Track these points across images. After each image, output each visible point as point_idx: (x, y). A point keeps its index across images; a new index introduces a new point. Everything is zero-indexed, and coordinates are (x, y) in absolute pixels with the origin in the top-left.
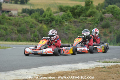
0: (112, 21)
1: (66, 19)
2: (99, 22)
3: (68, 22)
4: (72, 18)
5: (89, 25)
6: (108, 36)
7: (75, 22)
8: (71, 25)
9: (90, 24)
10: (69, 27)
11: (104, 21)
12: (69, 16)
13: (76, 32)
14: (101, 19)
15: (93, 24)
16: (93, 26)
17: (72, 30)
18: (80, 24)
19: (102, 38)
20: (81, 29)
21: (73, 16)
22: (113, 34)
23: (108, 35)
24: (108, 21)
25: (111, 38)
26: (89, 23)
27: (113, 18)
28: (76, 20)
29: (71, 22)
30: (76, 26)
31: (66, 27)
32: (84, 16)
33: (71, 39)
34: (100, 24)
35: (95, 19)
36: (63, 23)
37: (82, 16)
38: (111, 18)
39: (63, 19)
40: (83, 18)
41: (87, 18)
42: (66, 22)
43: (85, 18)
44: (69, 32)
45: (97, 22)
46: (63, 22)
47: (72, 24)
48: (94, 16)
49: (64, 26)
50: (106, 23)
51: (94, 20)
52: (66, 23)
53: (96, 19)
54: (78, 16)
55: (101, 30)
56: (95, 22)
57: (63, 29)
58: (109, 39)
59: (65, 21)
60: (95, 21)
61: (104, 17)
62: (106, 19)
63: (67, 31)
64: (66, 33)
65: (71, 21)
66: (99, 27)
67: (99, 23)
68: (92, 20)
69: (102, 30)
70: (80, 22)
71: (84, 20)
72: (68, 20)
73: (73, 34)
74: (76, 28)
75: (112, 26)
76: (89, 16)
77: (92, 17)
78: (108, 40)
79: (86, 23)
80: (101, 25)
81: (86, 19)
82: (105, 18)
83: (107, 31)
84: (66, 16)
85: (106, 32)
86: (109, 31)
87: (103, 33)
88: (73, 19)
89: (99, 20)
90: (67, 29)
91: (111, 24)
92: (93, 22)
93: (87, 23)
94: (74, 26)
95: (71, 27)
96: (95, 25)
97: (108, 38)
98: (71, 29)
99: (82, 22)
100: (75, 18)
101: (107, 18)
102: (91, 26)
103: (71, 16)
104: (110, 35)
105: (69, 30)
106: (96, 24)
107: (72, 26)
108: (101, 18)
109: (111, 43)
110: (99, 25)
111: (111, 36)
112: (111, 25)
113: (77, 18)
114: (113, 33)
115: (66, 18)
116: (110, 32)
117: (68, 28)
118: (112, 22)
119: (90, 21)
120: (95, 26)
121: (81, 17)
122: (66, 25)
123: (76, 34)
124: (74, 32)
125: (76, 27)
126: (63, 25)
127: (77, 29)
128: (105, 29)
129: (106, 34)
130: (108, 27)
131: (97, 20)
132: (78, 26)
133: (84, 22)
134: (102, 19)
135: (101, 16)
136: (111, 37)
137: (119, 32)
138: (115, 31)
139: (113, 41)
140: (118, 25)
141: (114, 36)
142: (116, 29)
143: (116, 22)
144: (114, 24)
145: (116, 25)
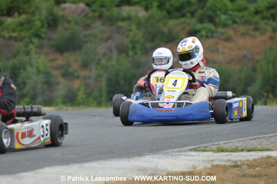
0: (87, 26)
2: (46, 33)
5: (12, 42)
6: (78, 77)
9: (16, 39)
11: (60, 28)
14: (51, 23)
16: (27, 45)
19: (58, 83)
22: (94, 72)
23: (76, 74)
24: (76, 27)
25: (87, 86)
26: (10, 38)
27: (91, 18)
34: (50, 39)
35: (29, 22)
38: (85, 16)
41: (2, 18)
45: (37, 30)
50: (67, 34)
51: (26, 25)
53: (33, 21)
55: (52, 57)
56: (32, 31)
58: (82, 88)
60: (31, 29)
61: (61, 13)
62: (69, 22)
66: (45, 50)
67: (43, 35)
68: (21, 24)
69: (55, 60)
75: (89, 45)
76: (9, 12)
77: (20, 14)
78: (78, 90)
80: (51, 43)
82: (63, 16)
83: (72, 60)
85: (69, 65)
86: (80, 62)
87: (61, 67)
89: (42, 26)
91: (85, 36)
92: (23, 34)
93: (3, 37)
96: (32, 42)
97: (77, 84)
101: (70, 18)
104: (83, 73)
106: (36, 40)
108: (50, 18)
109: (91, 99)
110: (45, 42)
111: (90, 78)
112: (86, 42)
116: (85, 66)
118: (87, 32)
119: (14, 31)
128: (66, 55)
129: (71, 70)
130: (75, 49)
131: (38, 24)
134: (53, 23)
136: (88, 81)
137: (114, 62)
138: (99, 60)
139: (96, 93)
140: (110, 42)
141: (99, 76)
142: (104, 55)
143: (102, 32)
144: (95, 36)
145: (101, 40)
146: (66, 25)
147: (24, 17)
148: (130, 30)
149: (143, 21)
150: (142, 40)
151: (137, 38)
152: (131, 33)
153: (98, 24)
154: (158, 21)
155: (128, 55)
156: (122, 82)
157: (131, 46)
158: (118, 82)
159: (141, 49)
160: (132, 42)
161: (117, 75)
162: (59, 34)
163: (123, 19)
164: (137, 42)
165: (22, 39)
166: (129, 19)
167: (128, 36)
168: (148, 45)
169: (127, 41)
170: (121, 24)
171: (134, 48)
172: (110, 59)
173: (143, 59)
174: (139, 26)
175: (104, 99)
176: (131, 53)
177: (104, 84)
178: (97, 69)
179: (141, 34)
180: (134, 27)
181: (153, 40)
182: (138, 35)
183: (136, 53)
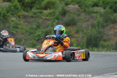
0: (79, 15)
1: (12, 13)
2: (61, 18)
3: (16, 17)
4: (20, 11)
5: (46, 21)
6: (74, 37)
7: (25, 17)
8: (20, 21)
9: (48, 20)
10: (17, 24)
11: (67, 16)
12: (17, 8)
13: (27, 31)
15: (52, 20)
16: (52, 23)
17: (22, 29)
18: (32, 20)
20: (35, 27)
21: (22, 8)
22: (80, 35)
23: (73, 36)
24: (74, 16)
25: (78, 41)
26: (45, 19)
28: (26, 13)
29: (19, 17)
30: (27, 22)
31: (12, 24)
32: (37, 9)
33: (19, 41)
34: (62, 20)
35: (54, 13)
36: (8, 18)
37: (35, 7)
38: (78, 11)
39: (8, 12)
40: (37, 11)
41: (42, 11)
42: (13, 17)
43: (39, 11)
44: (16, 31)
45: (57, 16)
46: (8, 16)
47: (21, 19)
48: (52, 8)
49: (10, 23)
50: (70, 18)
51: (53, 14)
52: (12, 19)
53: (56, 12)
54: (29, 9)
56: (55, 17)
57: (9, 27)
58: (76, 42)
59: (11, 16)
60: (54, 15)
61: (68, 9)
62: (71, 13)
63: (13, 30)
64: (13, 33)
65: (19, 15)
67: (60, 18)
68: (50, 13)
70: (32, 17)
71: (38, 14)
72: (15, 13)
73: (22, 34)
74: (27, 26)
75: (79, 23)
76: (46, 8)
77: (50, 9)
78: (74, 43)
79: (41, 18)
80: (63, 22)
81: (41, 13)
82: (68, 11)
84: (12, 7)
85: (70, 32)
86: (75, 31)
88: (22, 13)
89: (59, 15)
90: (14, 27)
91: (78, 19)
92: (51, 18)
93: (43, 19)
94: (24, 22)
95: (20, 24)
97: (73, 40)
98: (20, 26)
99: (35, 17)
100: (24, 10)
101: (71, 11)
102: (49, 23)
103: (20, 8)
104: (76, 35)
105: (17, 28)
106: (56, 21)
107: (22, 22)
108: (63, 11)
110: (60, 21)
111: (79, 37)
112: (78, 22)
113: (27, 12)
114: (81, 33)
115: (12, 11)
117: (15, 25)
118: (79, 18)
119: (47, 16)
120: (54, 23)
121: (34, 10)
122: (13, 21)
123: (27, 34)
124: (25, 31)
125: (26, 24)
126: (8, 21)
127: (29, 27)
128: (69, 27)
129: (71, 34)
130: (73, 25)
131: (58, 13)
132: (29, 23)
133: (38, 16)
134: (64, 13)
135: (63, 9)
136: (78, 39)
137: (89, 31)
138: (83, 30)
139: (81, 44)
140: (88, 22)
141: (83, 37)
142: (86, 28)
143: (85, 18)
144: (82, 20)
145: (85, 21)
146: (70, 14)
147: (52, 10)
148: (97, 17)
149: (103, 13)
150: (102, 22)
151: (100, 21)
152: (98, 19)
153: (83, 14)
154: (109, 14)
155: (95, 28)
156: (93, 40)
157: (97, 24)
158: (91, 40)
159: (101, 26)
160: (98, 23)
161: (91, 36)
162: (66, 18)
163: (94, 13)
164: (100, 23)
165: (50, 20)
166: (97, 12)
167: (96, 20)
168: (105, 24)
169: (95, 22)
170: (93, 15)
171: (98, 25)
172: (88, 29)
173: (102, 30)
174: (101, 16)
175: (85, 46)
176: (97, 27)
177: (85, 40)
178: (82, 34)
179: (102, 19)
180: (99, 16)
181: (106, 22)
182: (101, 19)
183: (99, 28)
